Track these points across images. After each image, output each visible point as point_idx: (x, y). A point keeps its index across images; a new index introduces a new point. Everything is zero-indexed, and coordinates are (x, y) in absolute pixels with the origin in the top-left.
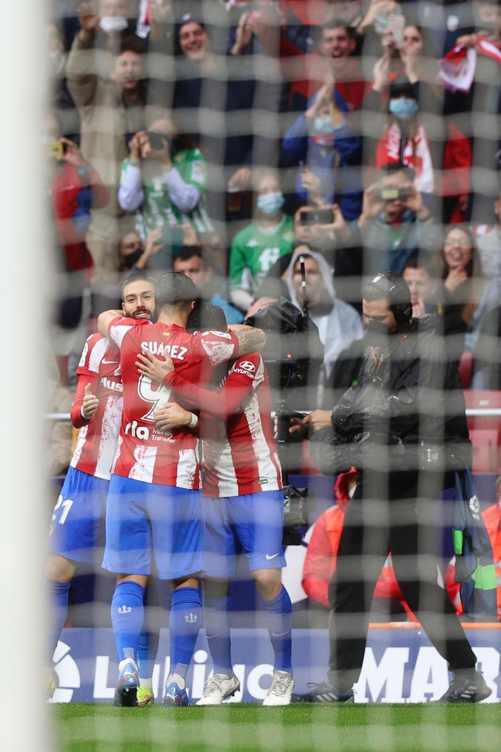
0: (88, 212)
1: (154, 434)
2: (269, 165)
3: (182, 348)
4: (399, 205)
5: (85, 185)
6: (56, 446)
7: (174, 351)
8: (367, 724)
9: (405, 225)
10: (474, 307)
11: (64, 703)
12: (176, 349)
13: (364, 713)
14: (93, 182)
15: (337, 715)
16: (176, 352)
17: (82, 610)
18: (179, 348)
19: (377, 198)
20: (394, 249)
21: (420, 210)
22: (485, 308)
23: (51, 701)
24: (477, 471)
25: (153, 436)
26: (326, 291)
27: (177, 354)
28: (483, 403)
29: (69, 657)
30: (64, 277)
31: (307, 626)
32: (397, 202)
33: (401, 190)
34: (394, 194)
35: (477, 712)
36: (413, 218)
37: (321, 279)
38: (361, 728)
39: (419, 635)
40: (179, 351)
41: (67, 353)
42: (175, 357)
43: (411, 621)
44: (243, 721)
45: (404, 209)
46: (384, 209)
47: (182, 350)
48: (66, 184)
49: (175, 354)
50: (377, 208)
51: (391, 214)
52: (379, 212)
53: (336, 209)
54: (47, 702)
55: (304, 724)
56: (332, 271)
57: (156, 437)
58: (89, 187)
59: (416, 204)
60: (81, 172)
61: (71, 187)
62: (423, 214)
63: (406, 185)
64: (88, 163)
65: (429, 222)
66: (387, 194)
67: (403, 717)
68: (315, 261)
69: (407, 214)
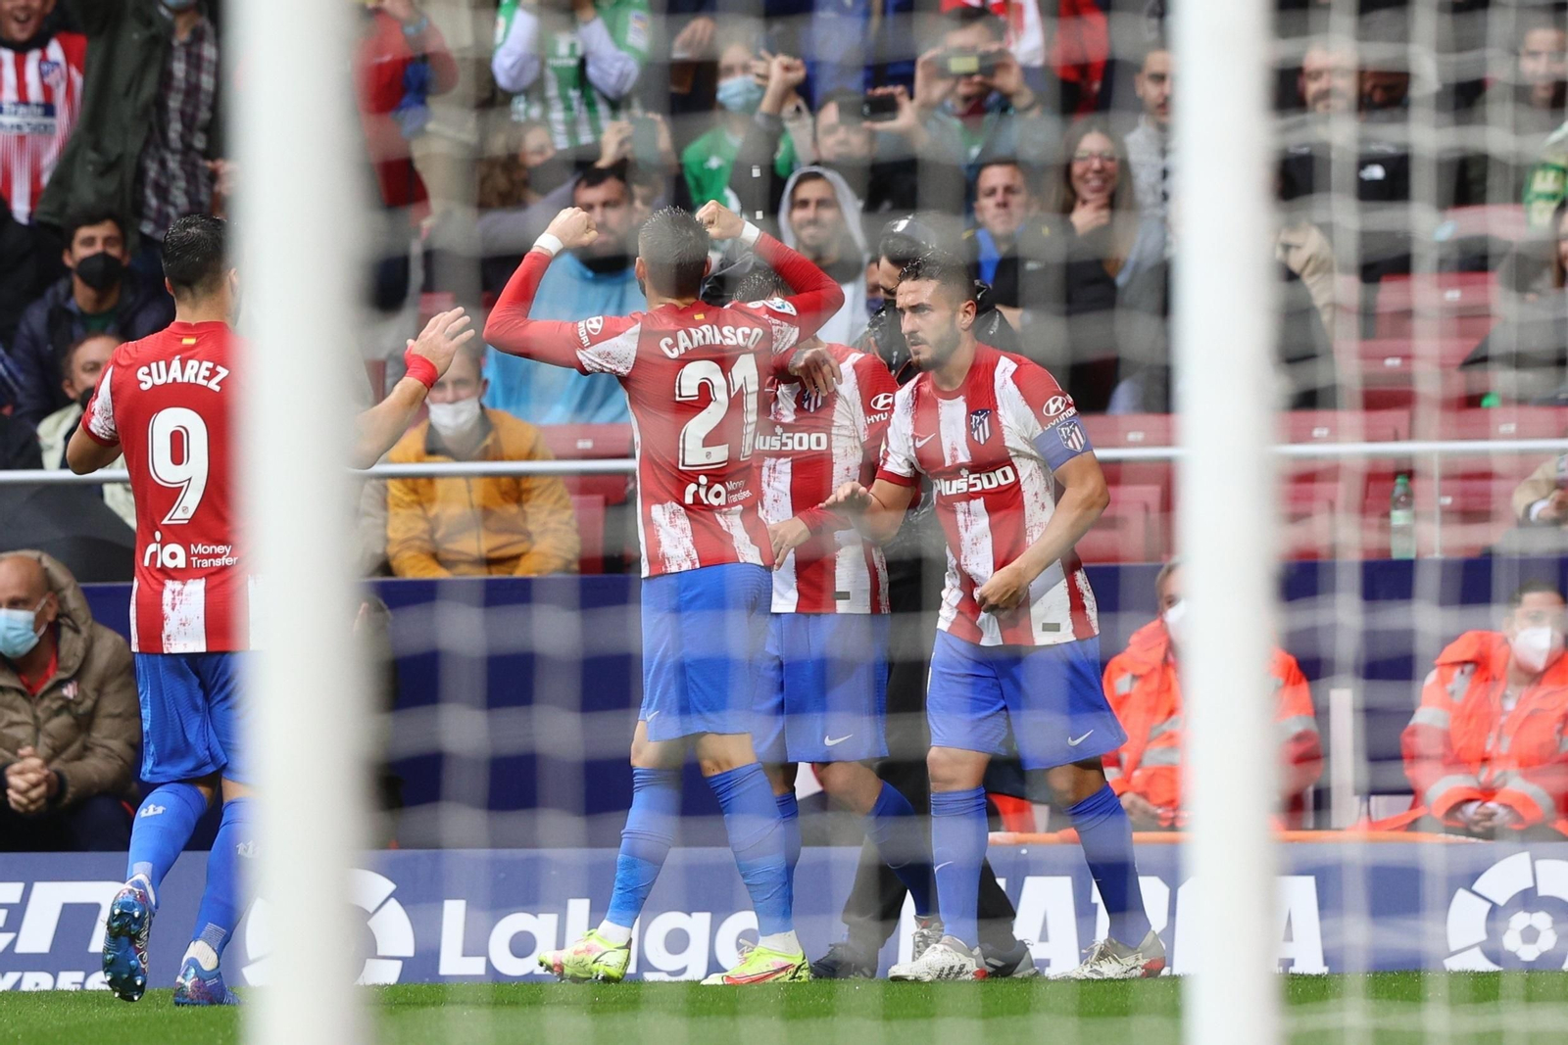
0: (422, 102)
1: (194, 555)
2: (746, 12)
3: (219, 369)
4: (981, 84)
5: (419, 53)
6: (366, 522)
7: (204, 372)
8: (932, 1016)
9: (990, 118)
10: (1118, 265)
11: (386, 985)
12: (207, 369)
13: (926, 997)
14: (432, 47)
15: (877, 1002)
16: (207, 374)
17: (418, 818)
18: (215, 367)
19: (940, 71)
20: (971, 162)
21: (1018, 93)
22: (1137, 265)
23: (360, 982)
24: (1126, 559)
25: (194, 559)
26: (849, 239)
27: (208, 379)
28: (1132, 436)
29: (393, 903)
30: (380, 219)
31: (824, 841)
32: (977, 79)
33: (984, 57)
34: (970, 64)
35: (1129, 992)
36: (1005, 104)
37: (841, 218)
38: (923, 1024)
39: (1024, 855)
40: (213, 373)
41: (382, 356)
42: (204, 383)
43: (1009, 830)
44: (709, 1014)
45: (987, 89)
46: (952, 91)
47: (218, 373)
48: (380, 50)
49: (205, 378)
50: (939, 89)
51: (967, 99)
52: (945, 97)
53: (901, 94)
54: (356, 983)
55: (818, 1017)
56: (860, 204)
57: (199, 562)
58: (425, 58)
59: (1009, 81)
60: (410, 30)
61: (387, 58)
62: (1024, 99)
63: (994, 47)
64: (421, 15)
65: (1034, 114)
66: (959, 65)
67: (996, 1004)
68: (831, 185)
69: (993, 98)
